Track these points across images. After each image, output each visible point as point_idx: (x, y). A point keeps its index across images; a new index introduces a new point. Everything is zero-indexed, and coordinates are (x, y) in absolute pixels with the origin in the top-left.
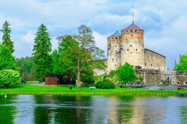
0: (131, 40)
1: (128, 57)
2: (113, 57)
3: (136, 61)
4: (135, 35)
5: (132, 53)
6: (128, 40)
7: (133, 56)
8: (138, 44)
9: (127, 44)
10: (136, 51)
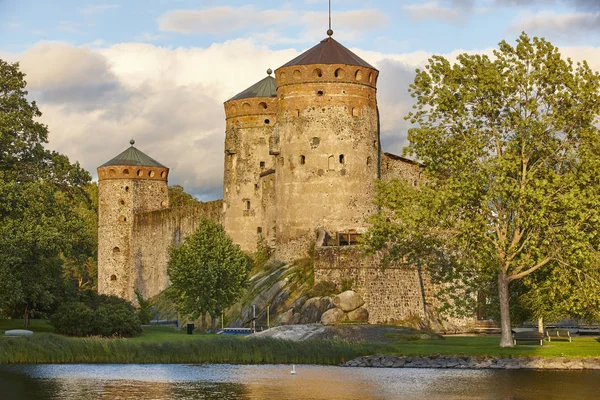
0: (317, 112)
1: (304, 190)
2: (248, 191)
3: (339, 208)
4: (336, 93)
5: (320, 173)
6: (305, 114)
7: (324, 189)
8: (346, 131)
9: (300, 130)
10: (340, 167)
